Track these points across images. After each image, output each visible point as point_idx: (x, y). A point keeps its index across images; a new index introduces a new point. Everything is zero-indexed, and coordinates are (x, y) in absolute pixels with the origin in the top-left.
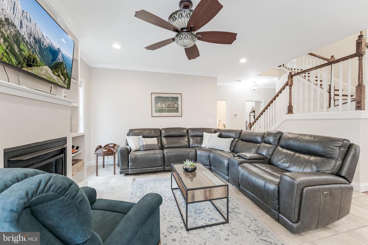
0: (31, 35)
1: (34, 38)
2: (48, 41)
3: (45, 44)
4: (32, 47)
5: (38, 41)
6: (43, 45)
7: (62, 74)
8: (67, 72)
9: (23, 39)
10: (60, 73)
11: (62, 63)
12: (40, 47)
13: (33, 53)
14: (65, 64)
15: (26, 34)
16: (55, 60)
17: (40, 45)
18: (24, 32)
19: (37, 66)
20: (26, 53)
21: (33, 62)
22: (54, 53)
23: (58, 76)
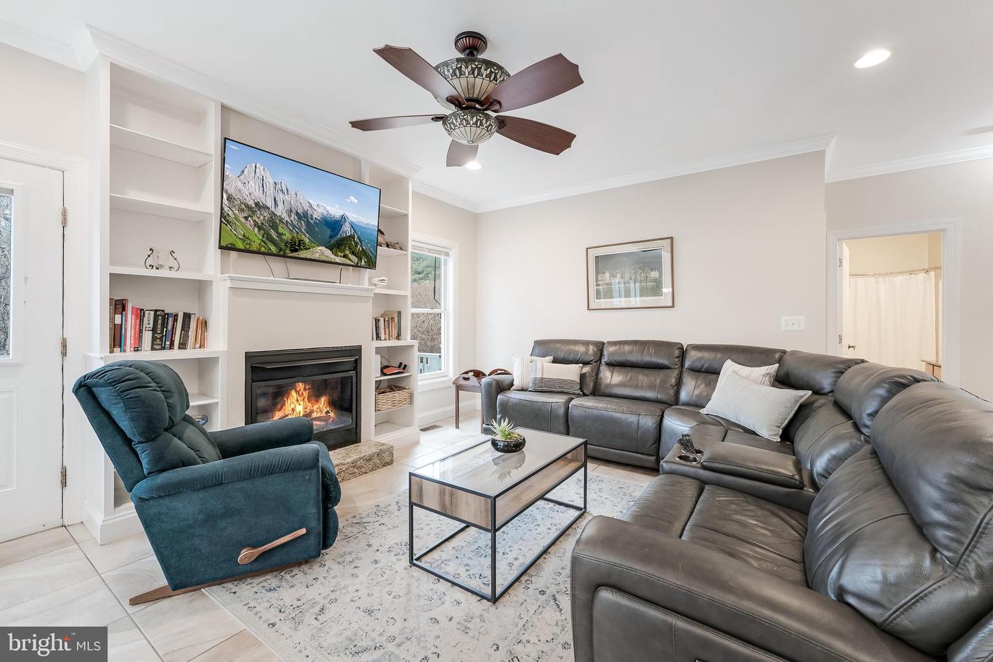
0: (291, 211)
1: (297, 214)
2: (321, 210)
3: (315, 216)
4: (294, 226)
5: (303, 216)
6: (312, 219)
7: (353, 253)
8: (362, 248)
9: (281, 220)
10: (347, 252)
11: (352, 237)
12: (308, 223)
13: (298, 233)
14: (358, 237)
15: (284, 212)
16: (337, 234)
17: (308, 221)
18: (281, 211)
19: (306, 249)
20: (287, 236)
21: (299, 245)
22: (334, 225)
23: (345, 256)
